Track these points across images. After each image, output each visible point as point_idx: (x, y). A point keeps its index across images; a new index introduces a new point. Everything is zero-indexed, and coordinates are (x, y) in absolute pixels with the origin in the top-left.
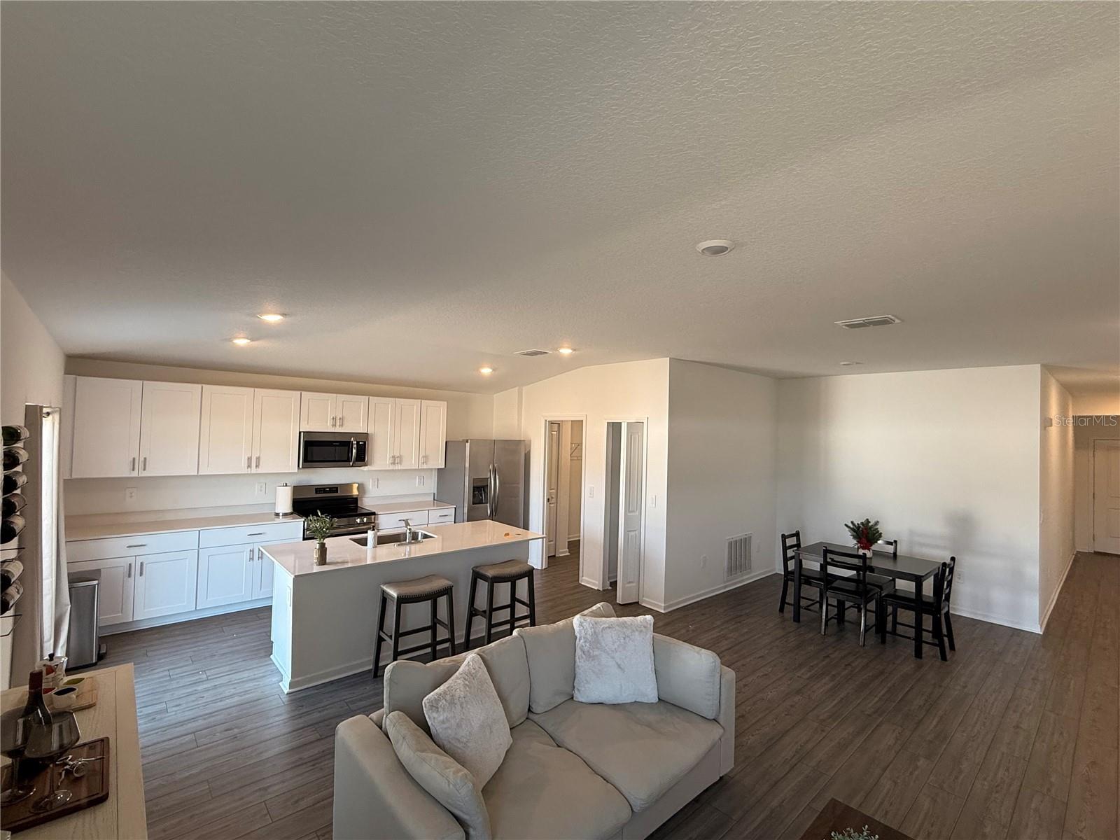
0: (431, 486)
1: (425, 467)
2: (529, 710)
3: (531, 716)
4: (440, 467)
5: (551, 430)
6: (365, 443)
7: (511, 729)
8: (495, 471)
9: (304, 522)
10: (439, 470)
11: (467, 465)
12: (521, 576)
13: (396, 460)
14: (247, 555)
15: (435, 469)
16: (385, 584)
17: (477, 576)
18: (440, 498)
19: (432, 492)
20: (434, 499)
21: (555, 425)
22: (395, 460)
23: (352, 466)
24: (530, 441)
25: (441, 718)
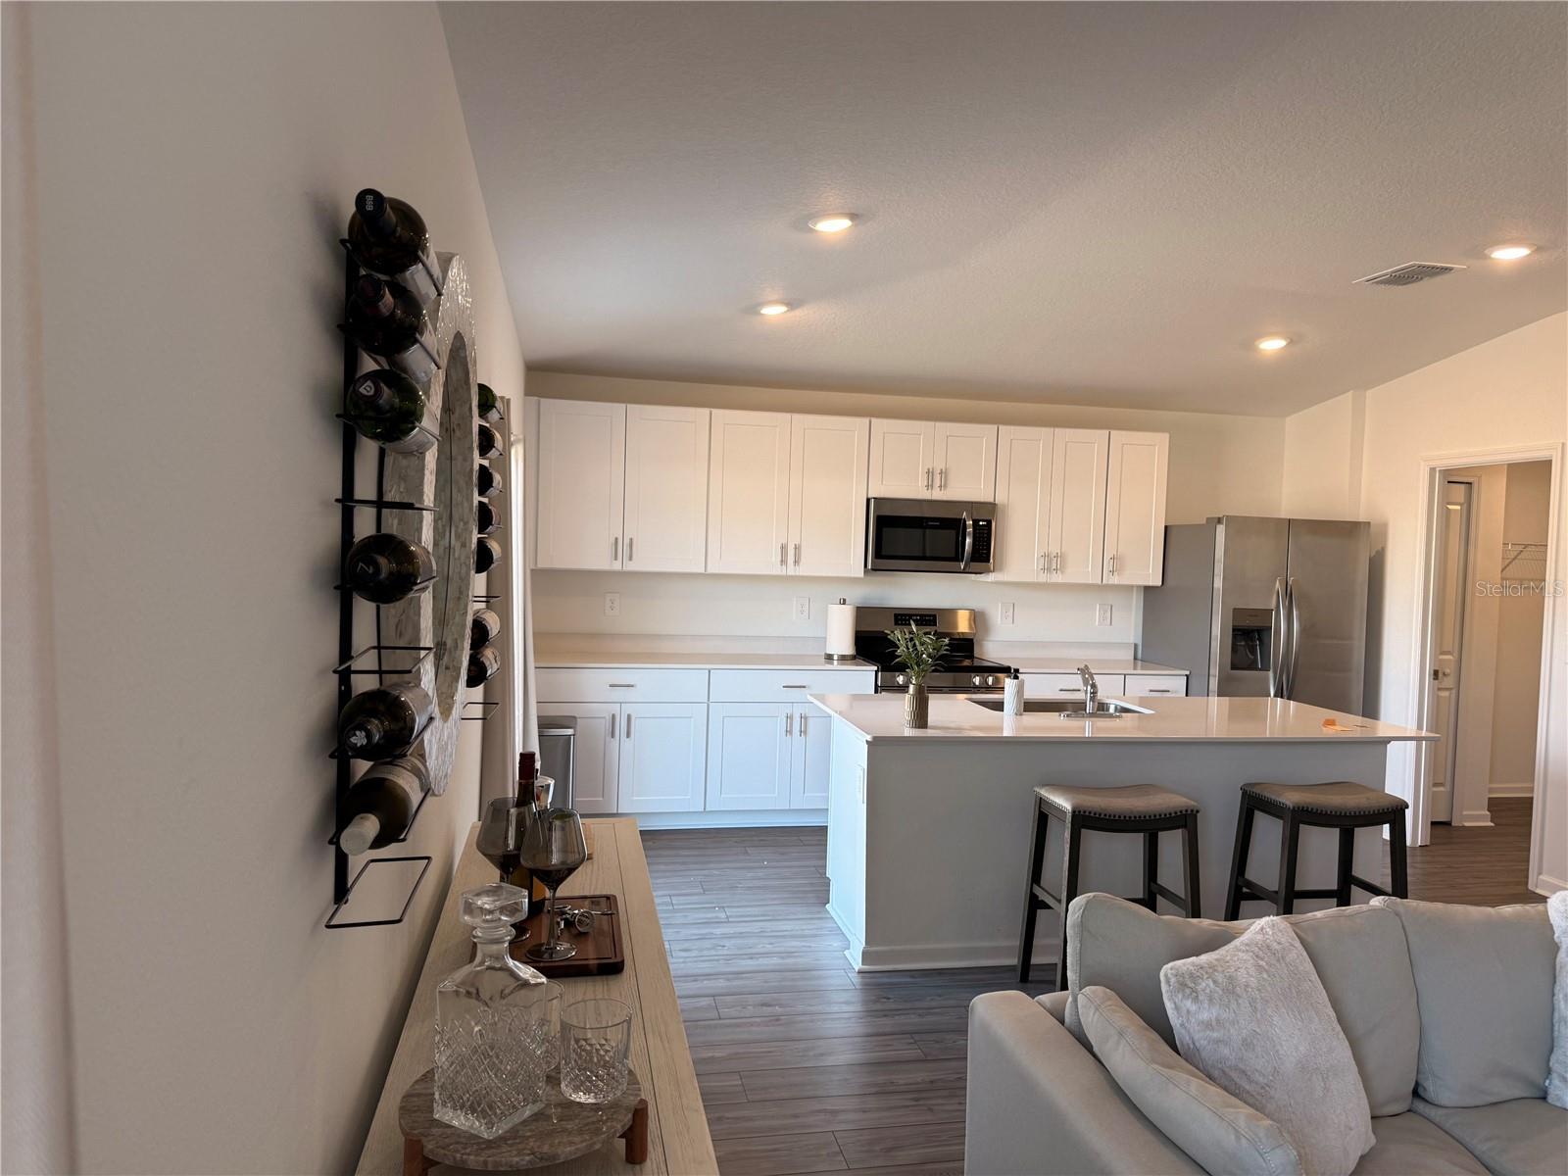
0: (1127, 626)
1: (1115, 580)
2: (1416, 1093)
3: (1420, 1106)
4: (1151, 584)
5: (1446, 501)
6: (989, 522)
7: (1372, 1118)
8: (1289, 594)
9: (877, 672)
10: (1147, 589)
11: (1218, 583)
12: (1374, 818)
13: (1053, 561)
14: (781, 724)
15: (1138, 587)
17: (1253, 804)
18: (1149, 654)
19: (1132, 640)
20: (1135, 658)
21: (1458, 483)
22: (1050, 562)
23: (964, 572)
24: (1384, 529)
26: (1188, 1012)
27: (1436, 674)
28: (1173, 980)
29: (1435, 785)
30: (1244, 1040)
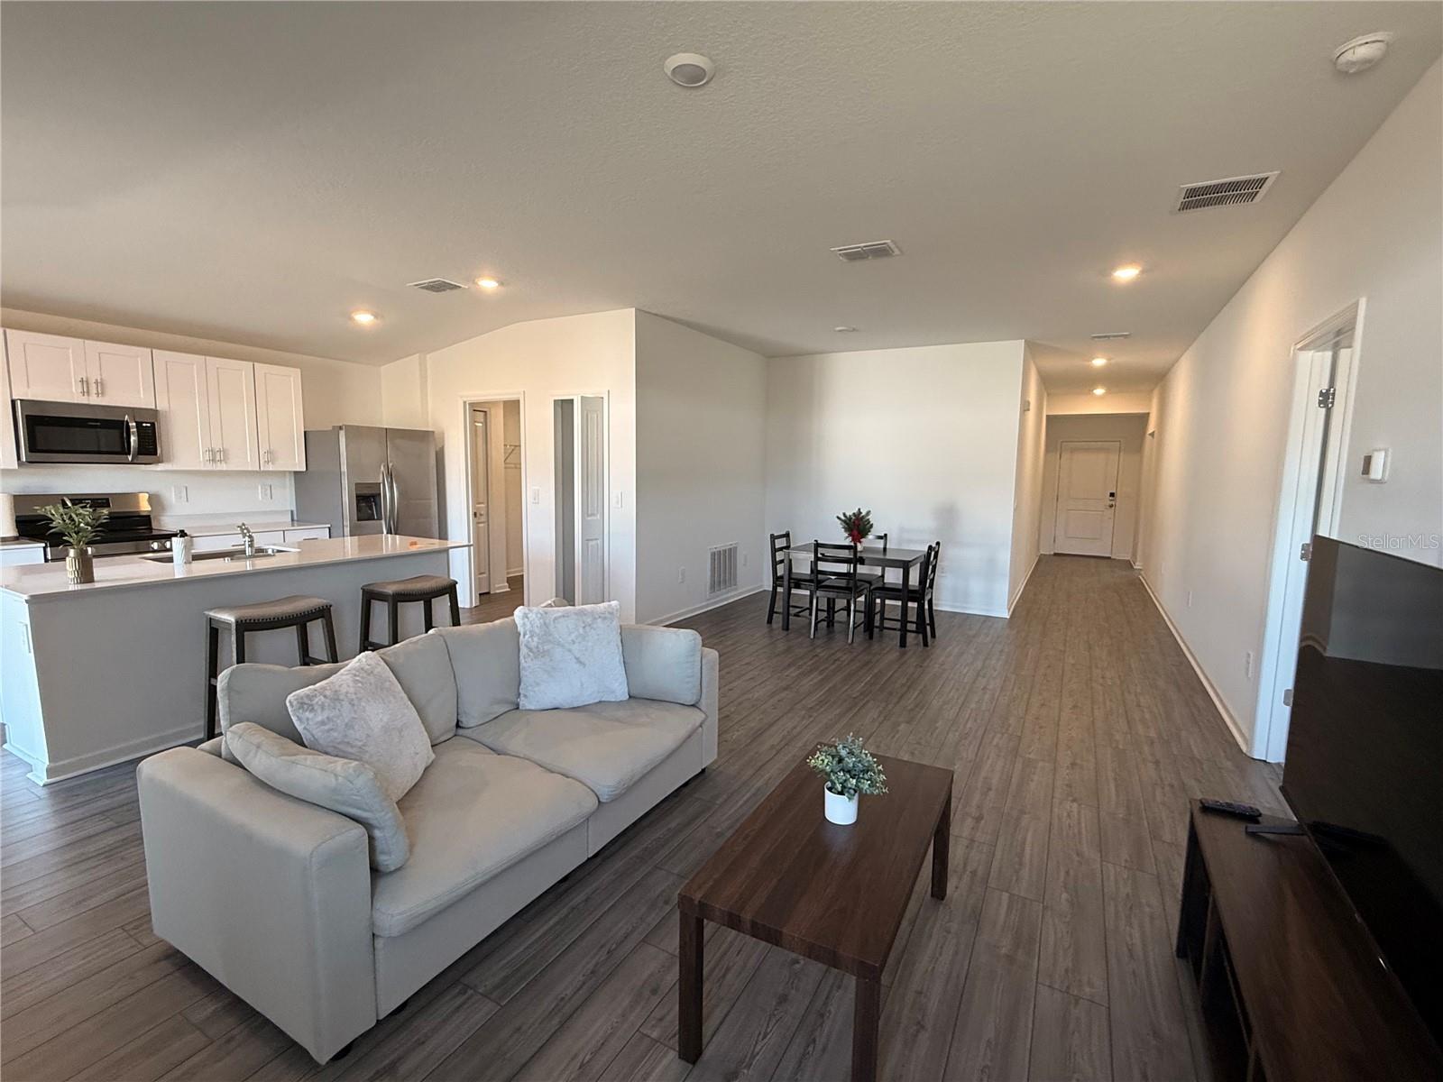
0: (285, 498)
1: (271, 468)
2: (458, 726)
3: (461, 731)
4: (298, 470)
5: (473, 421)
6: (153, 424)
7: (432, 746)
8: (390, 474)
9: (45, 548)
10: (296, 473)
11: (344, 468)
12: (439, 592)
13: (216, 455)
15: (290, 472)
16: (211, 609)
17: (370, 596)
18: (301, 517)
19: (289, 508)
20: (293, 520)
21: (478, 410)
22: (214, 455)
23: (131, 463)
24: (443, 434)
25: (320, 718)
26: (308, 719)
27: (475, 514)
28: (295, 703)
29: (481, 574)
30: (346, 725)
